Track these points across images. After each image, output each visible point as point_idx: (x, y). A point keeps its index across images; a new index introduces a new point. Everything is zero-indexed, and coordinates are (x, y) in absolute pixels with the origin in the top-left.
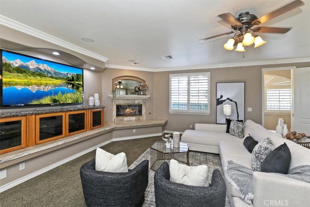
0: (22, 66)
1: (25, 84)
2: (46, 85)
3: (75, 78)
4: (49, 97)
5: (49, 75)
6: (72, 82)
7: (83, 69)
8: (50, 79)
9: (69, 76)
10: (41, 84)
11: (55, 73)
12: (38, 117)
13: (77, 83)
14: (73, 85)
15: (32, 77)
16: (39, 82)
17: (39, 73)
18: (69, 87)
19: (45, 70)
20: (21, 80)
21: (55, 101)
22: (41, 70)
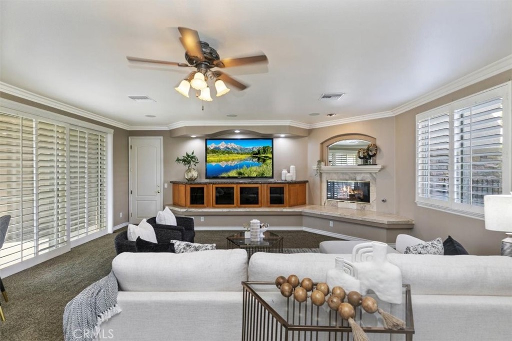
0: (216, 148)
1: (217, 161)
2: (233, 160)
3: (261, 151)
4: (235, 171)
5: (236, 152)
6: (258, 156)
7: (272, 139)
8: (237, 155)
9: (255, 150)
10: (229, 160)
11: (241, 149)
12: (214, 186)
13: (264, 155)
14: (259, 159)
15: (222, 155)
16: (227, 159)
17: (228, 151)
18: (254, 160)
19: (232, 148)
20: (215, 159)
21: (240, 174)
22: (229, 148)
